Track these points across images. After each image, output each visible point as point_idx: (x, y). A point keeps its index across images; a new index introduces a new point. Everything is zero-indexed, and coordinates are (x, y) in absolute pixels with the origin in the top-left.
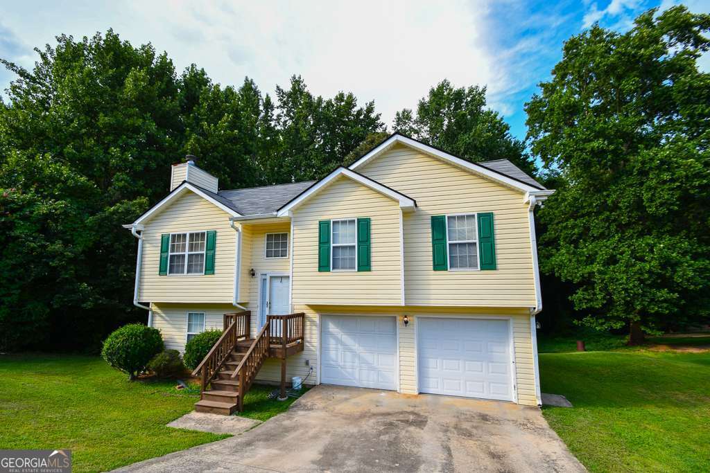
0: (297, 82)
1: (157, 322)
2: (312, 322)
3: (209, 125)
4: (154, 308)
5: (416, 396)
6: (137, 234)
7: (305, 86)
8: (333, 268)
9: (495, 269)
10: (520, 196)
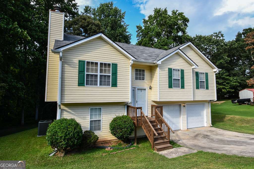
9: (208, 89)
10: (212, 69)
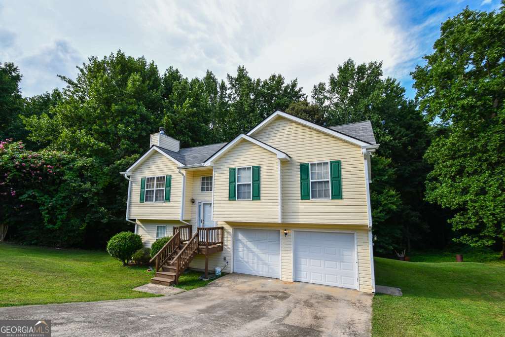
0: (241, 70)
1: (140, 231)
2: (228, 232)
3: (177, 106)
4: (138, 222)
5: (291, 283)
6: (128, 178)
7: (247, 72)
8: (238, 198)
9: (342, 199)
10: (358, 149)
